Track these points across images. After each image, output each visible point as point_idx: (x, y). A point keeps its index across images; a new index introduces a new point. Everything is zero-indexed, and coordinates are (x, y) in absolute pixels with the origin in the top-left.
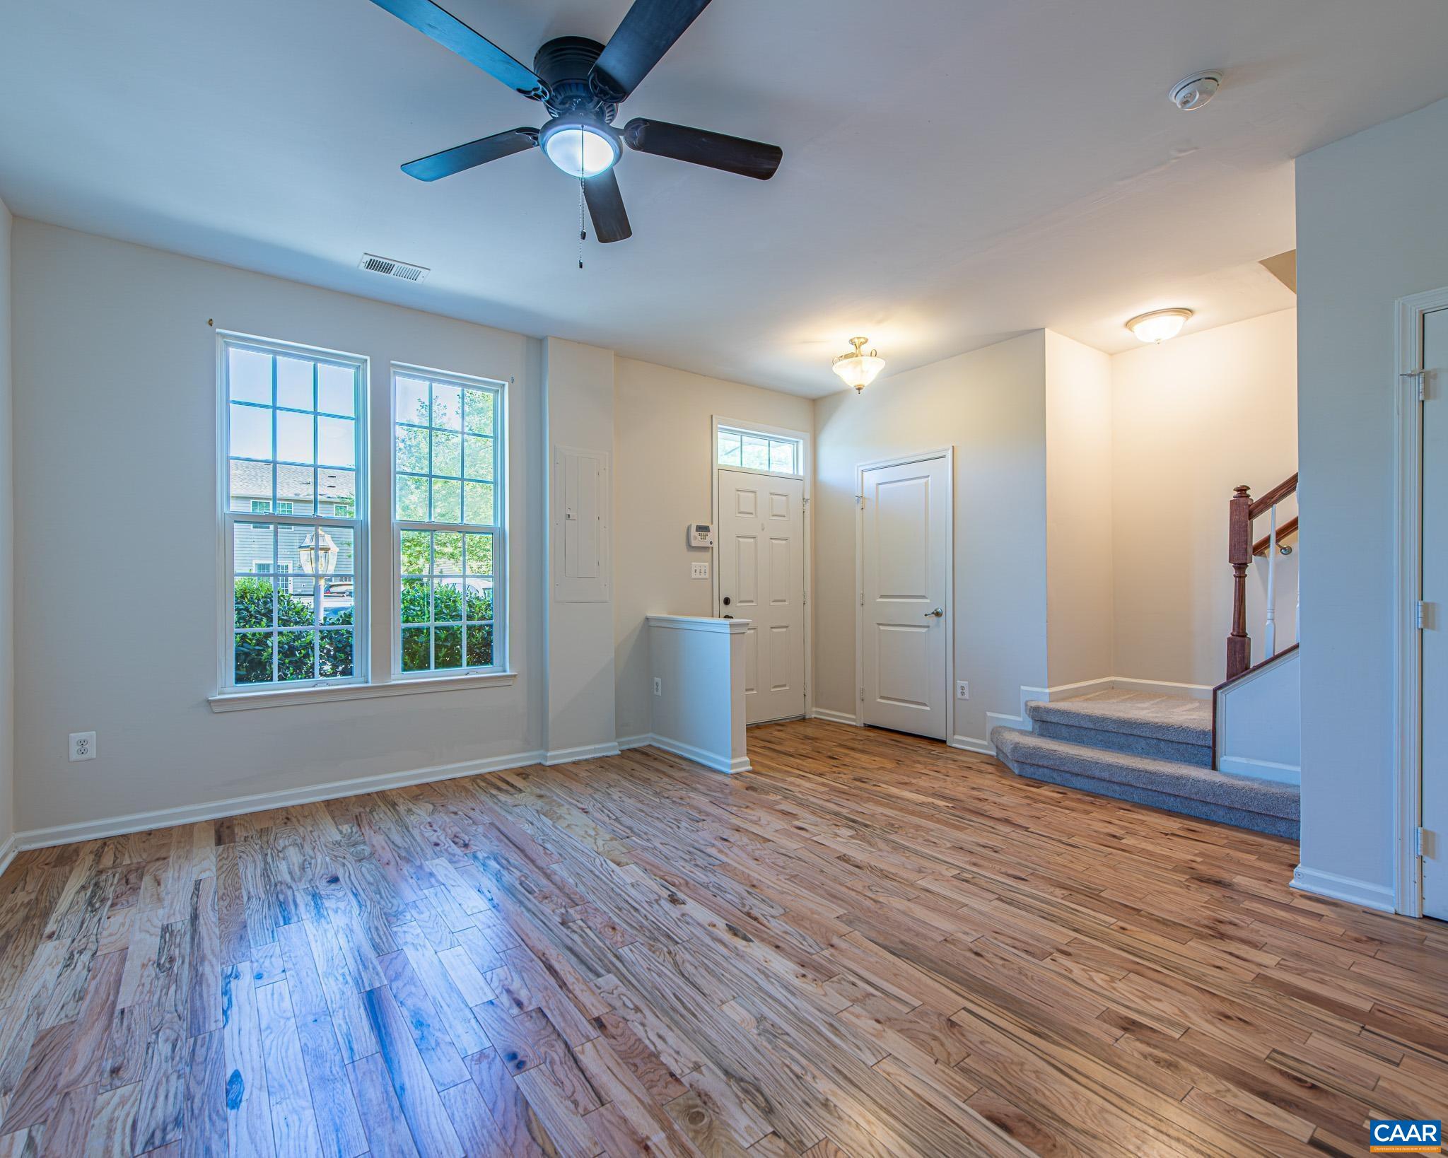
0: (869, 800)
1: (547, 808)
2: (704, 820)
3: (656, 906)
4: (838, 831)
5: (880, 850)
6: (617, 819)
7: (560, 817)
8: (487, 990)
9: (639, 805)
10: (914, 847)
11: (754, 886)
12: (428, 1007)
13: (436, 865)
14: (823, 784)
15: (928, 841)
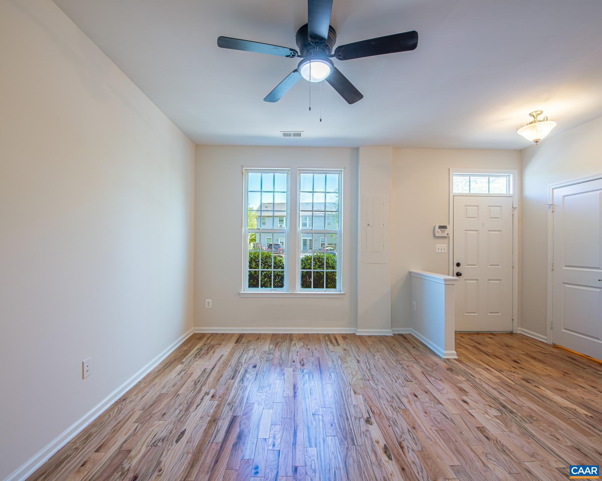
0: (525, 395)
1: (344, 356)
2: (412, 381)
3: (357, 421)
4: (488, 410)
5: (511, 431)
6: (369, 370)
7: (347, 362)
8: (268, 434)
9: (385, 365)
10: (539, 437)
11: (414, 428)
12: (246, 431)
13: (288, 370)
14: (498, 378)
15: (554, 436)
